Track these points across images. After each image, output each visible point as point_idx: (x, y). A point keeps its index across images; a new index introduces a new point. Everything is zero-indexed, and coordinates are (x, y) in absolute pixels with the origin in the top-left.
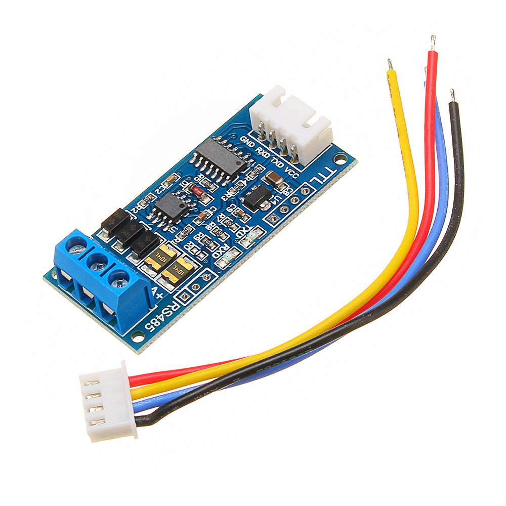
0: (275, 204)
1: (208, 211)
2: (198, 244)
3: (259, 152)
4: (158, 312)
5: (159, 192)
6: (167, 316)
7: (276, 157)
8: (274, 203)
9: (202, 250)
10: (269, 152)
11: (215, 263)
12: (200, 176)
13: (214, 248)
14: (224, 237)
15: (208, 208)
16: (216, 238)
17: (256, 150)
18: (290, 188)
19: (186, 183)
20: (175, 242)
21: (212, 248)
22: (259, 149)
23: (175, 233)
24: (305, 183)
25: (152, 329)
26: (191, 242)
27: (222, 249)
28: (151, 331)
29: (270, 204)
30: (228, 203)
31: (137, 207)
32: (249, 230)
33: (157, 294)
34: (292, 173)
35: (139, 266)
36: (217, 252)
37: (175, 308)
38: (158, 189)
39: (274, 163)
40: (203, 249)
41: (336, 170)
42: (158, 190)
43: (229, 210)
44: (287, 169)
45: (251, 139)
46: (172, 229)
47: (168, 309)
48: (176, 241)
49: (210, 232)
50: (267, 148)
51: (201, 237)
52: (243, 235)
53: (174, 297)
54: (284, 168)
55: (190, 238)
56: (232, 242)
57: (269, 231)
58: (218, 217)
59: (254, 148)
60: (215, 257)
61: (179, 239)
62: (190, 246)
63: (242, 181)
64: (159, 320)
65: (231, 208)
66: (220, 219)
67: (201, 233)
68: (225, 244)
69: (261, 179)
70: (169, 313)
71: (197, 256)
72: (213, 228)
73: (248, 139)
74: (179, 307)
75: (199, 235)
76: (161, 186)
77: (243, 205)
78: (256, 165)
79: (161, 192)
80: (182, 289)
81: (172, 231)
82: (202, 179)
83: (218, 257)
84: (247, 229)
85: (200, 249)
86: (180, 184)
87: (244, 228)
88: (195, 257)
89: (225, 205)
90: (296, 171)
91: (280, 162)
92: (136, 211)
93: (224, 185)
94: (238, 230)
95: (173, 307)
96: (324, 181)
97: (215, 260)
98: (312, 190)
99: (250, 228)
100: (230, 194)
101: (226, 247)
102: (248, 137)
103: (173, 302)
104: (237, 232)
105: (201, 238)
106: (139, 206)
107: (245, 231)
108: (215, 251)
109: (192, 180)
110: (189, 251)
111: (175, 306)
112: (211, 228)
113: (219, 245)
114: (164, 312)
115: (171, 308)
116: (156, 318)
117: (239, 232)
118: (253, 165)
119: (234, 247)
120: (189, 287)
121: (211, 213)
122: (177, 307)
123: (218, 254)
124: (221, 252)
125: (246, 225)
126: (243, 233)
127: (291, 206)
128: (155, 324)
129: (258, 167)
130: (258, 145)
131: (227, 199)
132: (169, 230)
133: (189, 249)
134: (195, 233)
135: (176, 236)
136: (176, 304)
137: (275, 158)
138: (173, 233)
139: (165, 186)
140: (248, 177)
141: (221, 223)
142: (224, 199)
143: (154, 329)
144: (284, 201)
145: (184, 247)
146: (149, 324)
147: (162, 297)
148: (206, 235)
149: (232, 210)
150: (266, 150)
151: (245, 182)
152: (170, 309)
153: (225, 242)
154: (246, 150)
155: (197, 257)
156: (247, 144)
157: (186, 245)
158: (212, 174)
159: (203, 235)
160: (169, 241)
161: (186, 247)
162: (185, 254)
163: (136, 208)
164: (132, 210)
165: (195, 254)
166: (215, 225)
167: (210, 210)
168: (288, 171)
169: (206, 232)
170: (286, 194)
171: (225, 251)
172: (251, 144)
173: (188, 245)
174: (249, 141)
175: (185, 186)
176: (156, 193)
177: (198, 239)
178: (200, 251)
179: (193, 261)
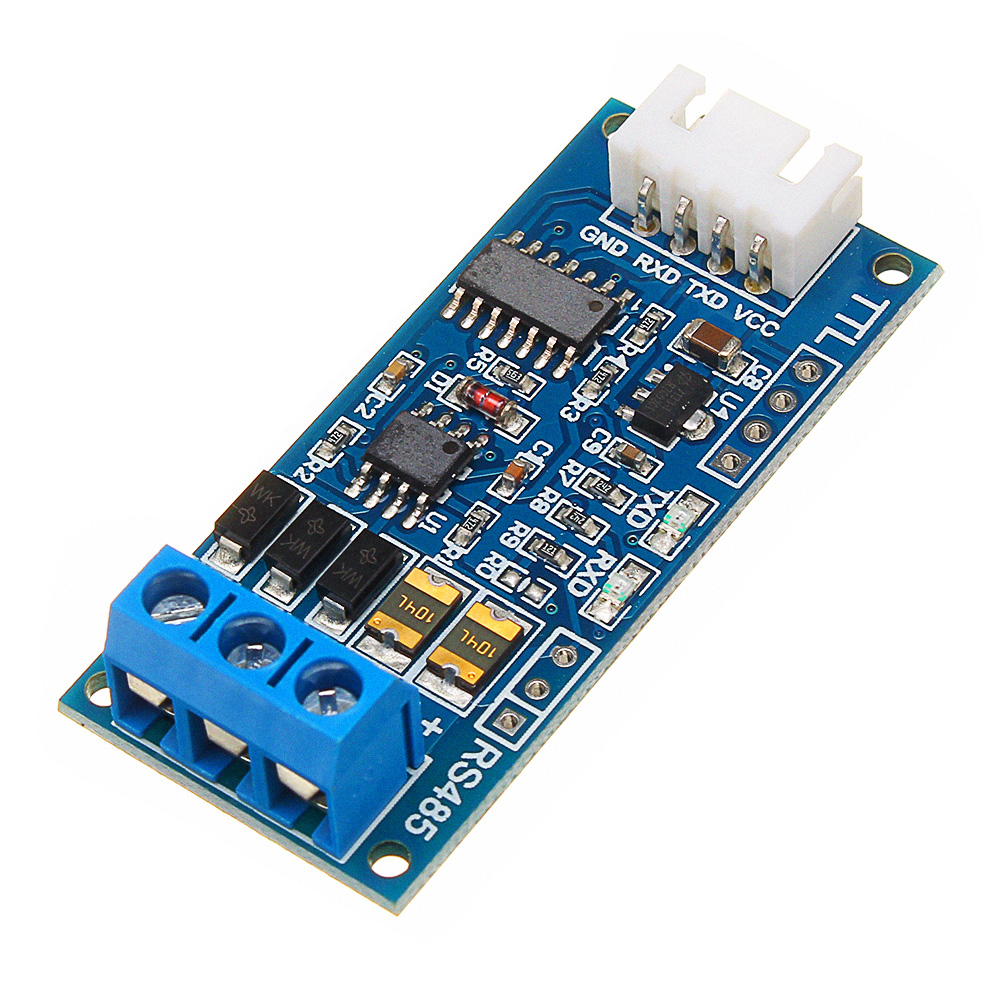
0: (726, 418)
1: (529, 455)
2: (518, 559)
3: (644, 269)
4: (436, 776)
6: (467, 785)
7: (698, 277)
8: (723, 414)
9: (533, 577)
10: (675, 265)
11: (581, 612)
12: (482, 355)
13: (570, 567)
14: (593, 531)
15: (526, 446)
16: (569, 535)
17: (635, 264)
18: (760, 366)
19: (444, 380)
20: (448, 559)
21: (564, 568)
22: (644, 261)
23: (442, 533)
24: (803, 346)
25: (428, 830)
26: (496, 555)
27: (595, 568)
28: (427, 838)
29: (710, 418)
30: (585, 427)
31: (310, 465)
32: (664, 502)
33: (424, 722)
34: (756, 321)
35: (352, 642)
36: (582, 578)
37: (486, 759)
38: (362, 404)
39: (696, 296)
40: (537, 571)
41: (887, 303)
42: (362, 407)
43: (592, 448)
44: (738, 311)
45: (611, 233)
46: (429, 521)
47: (465, 765)
48: (449, 556)
49: (548, 518)
50: (665, 253)
51: (522, 535)
52: (648, 519)
53: (478, 725)
54: (731, 308)
55: (487, 541)
56: (621, 542)
57: (726, 499)
58: (562, 473)
59: (629, 258)
60: (579, 594)
61: (456, 548)
62: (495, 566)
63: (611, 358)
64: (444, 801)
65: (595, 441)
66: (569, 476)
67: (520, 525)
68: (599, 551)
69: (669, 348)
70: (472, 778)
71: (522, 594)
72: (552, 505)
73: (605, 234)
74: (498, 754)
75: (515, 530)
76: (371, 396)
77: (629, 428)
78: (643, 307)
79: (373, 412)
80: (498, 700)
81: (431, 526)
82: (489, 364)
83: (586, 593)
84: (656, 499)
85: (526, 572)
86: (428, 385)
87: (647, 497)
88: (516, 597)
89: (574, 434)
90: (766, 313)
91: (713, 291)
92: (307, 477)
93: (559, 373)
94: (632, 506)
95: (479, 757)
96: (858, 336)
97: (580, 602)
98: (827, 368)
99: (666, 497)
100: (586, 398)
101: (606, 559)
102: (603, 228)
103: (478, 741)
104: (627, 512)
105: (522, 539)
106: (315, 460)
107: (652, 507)
108: (574, 575)
109: (461, 368)
110: (494, 582)
111: (484, 754)
112: (548, 507)
113: (584, 557)
114: (457, 774)
115: (475, 760)
116: (434, 795)
117: (634, 512)
118: (635, 308)
119: (629, 556)
120: (519, 690)
121: (539, 461)
122: (490, 756)
123: (584, 583)
124: (593, 575)
125: (653, 489)
126: (646, 511)
127: (775, 421)
128: (434, 814)
129: (650, 311)
130: (636, 248)
131: (578, 414)
132: (422, 525)
133: (493, 578)
134: (504, 525)
135: (445, 540)
136: (488, 748)
137: (696, 283)
138: (433, 531)
139: (383, 393)
140: (629, 345)
141: (575, 487)
142: (569, 417)
143: (434, 829)
144: (750, 407)
145: (478, 571)
146: (418, 817)
147: (439, 731)
148: (536, 530)
149: (599, 447)
150: (663, 260)
151: (621, 361)
152: (473, 764)
153: (601, 545)
154: (603, 266)
155: (523, 598)
156: (604, 248)
157: (482, 565)
158: (516, 344)
159: (528, 529)
160: (426, 558)
161: (483, 569)
162: (483, 592)
163: (306, 468)
164: (295, 475)
165: (515, 589)
166: (558, 495)
167: (533, 452)
168: (744, 315)
169: (535, 520)
170: (754, 384)
171: (603, 571)
172: (614, 246)
173: (488, 563)
174: (608, 239)
175: (443, 388)
176: (358, 418)
177: (513, 542)
178: (529, 579)
179: (513, 610)
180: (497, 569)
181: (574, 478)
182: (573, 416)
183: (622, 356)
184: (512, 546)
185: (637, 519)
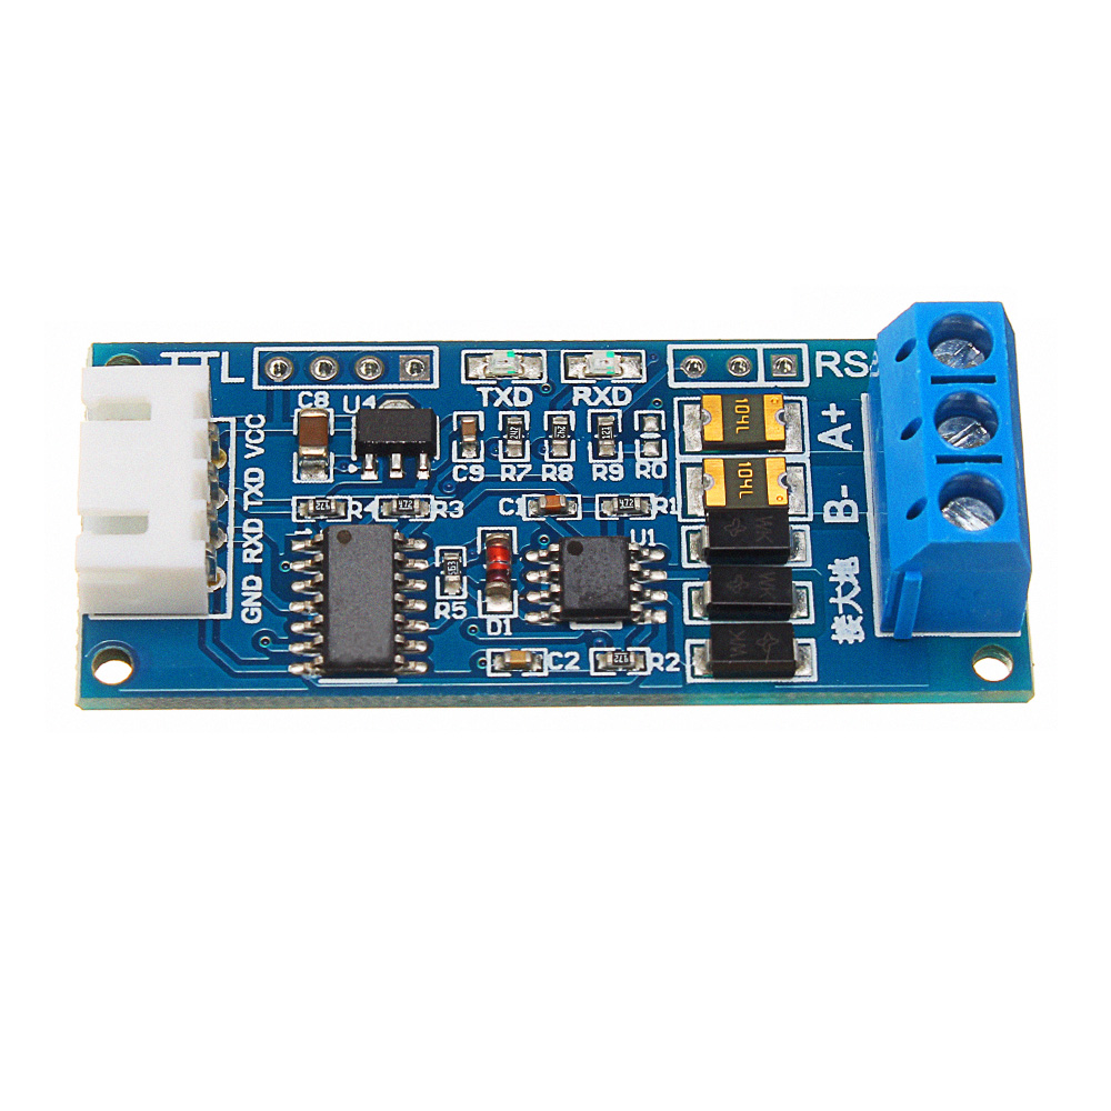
0: (373, 397)
1: (521, 512)
2: (629, 458)
3: (259, 551)
5: (572, 657)
6: (864, 357)
7: (238, 506)
8: (370, 402)
9: (637, 435)
10: (238, 532)
11: (644, 381)
12: (445, 613)
13: (608, 414)
15: (515, 520)
17: (260, 560)
18: (300, 404)
19: (494, 624)
20: (670, 505)
21: (611, 419)
22: (250, 557)
23: (648, 525)
24: (256, 386)
26: (638, 473)
27: (594, 396)
30: (462, 490)
31: (659, 665)
32: (492, 389)
33: (834, 420)
34: (255, 435)
36: (611, 400)
37: (831, 359)
39: (261, 494)
40: (628, 435)
41: (163, 355)
42: (571, 667)
43: (479, 473)
44: (253, 454)
45: (239, 598)
46: (644, 541)
47: (847, 370)
48: (666, 505)
49: (573, 459)
50: (230, 546)
51: (605, 468)
52: (518, 389)
53: (806, 383)
54: (255, 462)
55: (631, 484)
56: (554, 394)
57: (452, 353)
58: (520, 478)
59: (256, 569)
60: (628, 393)
61: (656, 505)
63: (375, 516)
66: (519, 471)
67: (596, 475)
68: (576, 403)
69: (331, 481)
70: (856, 357)
71: (660, 432)
72: (557, 464)
73: (243, 604)
74: (819, 354)
75: (602, 476)
76: (553, 668)
77: (437, 458)
78: (301, 527)
79: (567, 655)
80: (772, 384)
81: (648, 537)
82: (450, 601)
84: (493, 397)
85: (637, 442)
86: (508, 632)
87: (497, 404)
88: (667, 434)
89: (475, 495)
90: (240, 435)
91: (246, 485)
92: (672, 659)
93: (421, 545)
94: (514, 409)
95: (832, 365)
96: (216, 354)
97: (635, 388)
98: (264, 358)
99: (485, 391)
100: (435, 508)
101: (580, 394)
102: (237, 608)
103: (819, 374)
105: (607, 465)
106: (651, 665)
107: (503, 396)
109: (472, 619)
110: (665, 458)
111: (827, 364)
114: (860, 370)
115: (837, 366)
117: (518, 403)
118: (308, 531)
119: (563, 381)
120: (751, 377)
121: (521, 501)
122: (824, 358)
123: (615, 396)
124: (602, 395)
125: (485, 404)
127: (348, 362)
129: (303, 517)
130: (241, 570)
131: (451, 503)
132: (652, 544)
133: (661, 461)
134: (606, 485)
135: (653, 518)
136: (819, 364)
137: (247, 504)
138: (651, 532)
139: (544, 660)
140: (350, 512)
141: (527, 459)
142: (460, 509)
144: (348, 387)
145: (664, 475)
147: (833, 406)
148: (591, 460)
149: (472, 470)
150: (238, 547)
151: (373, 508)
152: (841, 366)
153: (569, 406)
154: (279, 587)
155: (664, 428)
156: (259, 595)
157: (656, 476)
159: (595, 467)
160: (680, 520)
161: (659, 473)
162: (680, 458)
163: (664, 666)
164: (678, 669)
165: (659, 440)
166: (544, 467)
167: (516, 511)
168: (255, 448)
169: (582, 467)
170: (322, 399)
171: (592, 390)
172: (252, 588)
173: (650, 473)
174: (247, 597)
175: (502, 620)
176: (583, 662)
177: (616, 469)
178: (642, 436)
179: (681, 428)
180: (651, 463)
181: (519, 466)
182: (457, 505)
183: (366, 510)
184: (621, 467)
185: (523, 396)
